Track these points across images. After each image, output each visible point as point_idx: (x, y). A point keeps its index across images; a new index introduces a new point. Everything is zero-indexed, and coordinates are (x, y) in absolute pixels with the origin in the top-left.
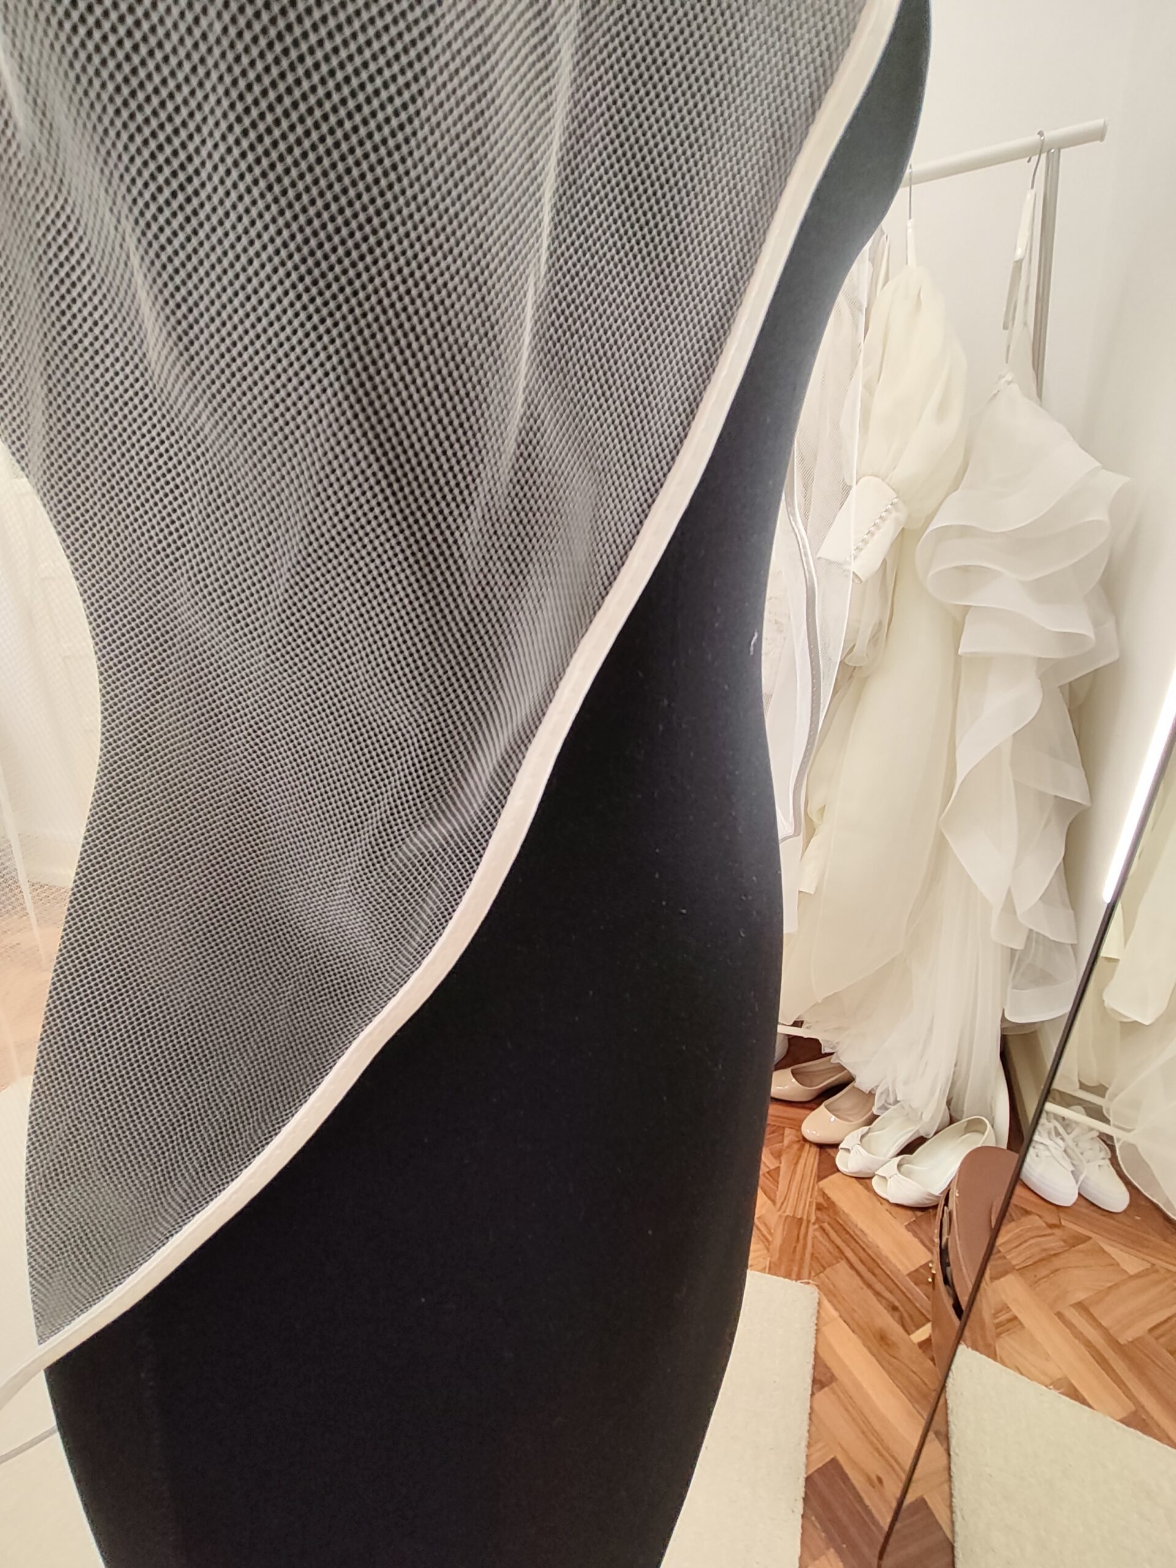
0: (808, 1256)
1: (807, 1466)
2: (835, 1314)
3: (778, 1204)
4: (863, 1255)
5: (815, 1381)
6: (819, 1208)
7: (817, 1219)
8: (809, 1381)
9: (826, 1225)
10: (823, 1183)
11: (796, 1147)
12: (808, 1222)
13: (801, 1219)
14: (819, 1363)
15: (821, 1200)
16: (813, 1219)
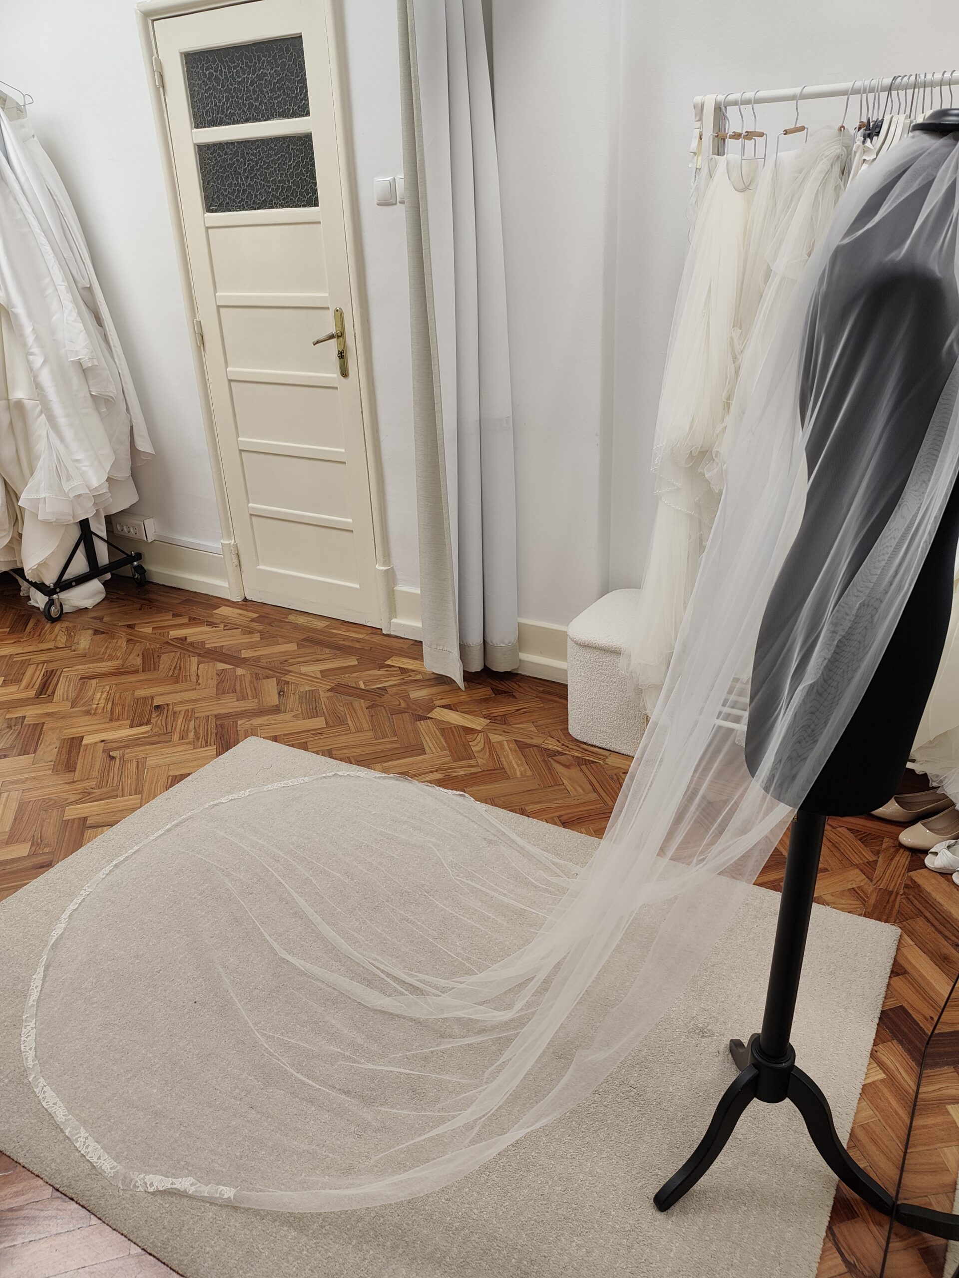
0: (895, 912)
1: (883, 1007)
2: (912, 943)
3: (874, 882)
4: (938, 916)
5: (892, 972)
6: (907, 886)
7: (904, 893)
8: (889, 970)
9: (910, 897)
10: (911, 874)
11: (892, 850)
12: (897, 894)
13: (892, 892)
14: (896, 963)
15: (910, 883)
16: (902, 892)
